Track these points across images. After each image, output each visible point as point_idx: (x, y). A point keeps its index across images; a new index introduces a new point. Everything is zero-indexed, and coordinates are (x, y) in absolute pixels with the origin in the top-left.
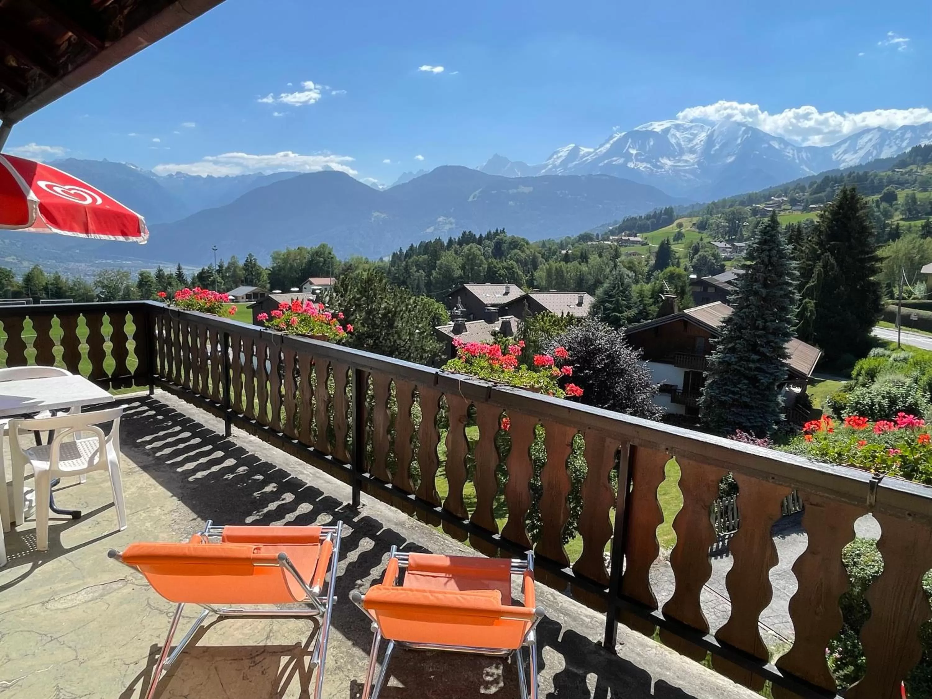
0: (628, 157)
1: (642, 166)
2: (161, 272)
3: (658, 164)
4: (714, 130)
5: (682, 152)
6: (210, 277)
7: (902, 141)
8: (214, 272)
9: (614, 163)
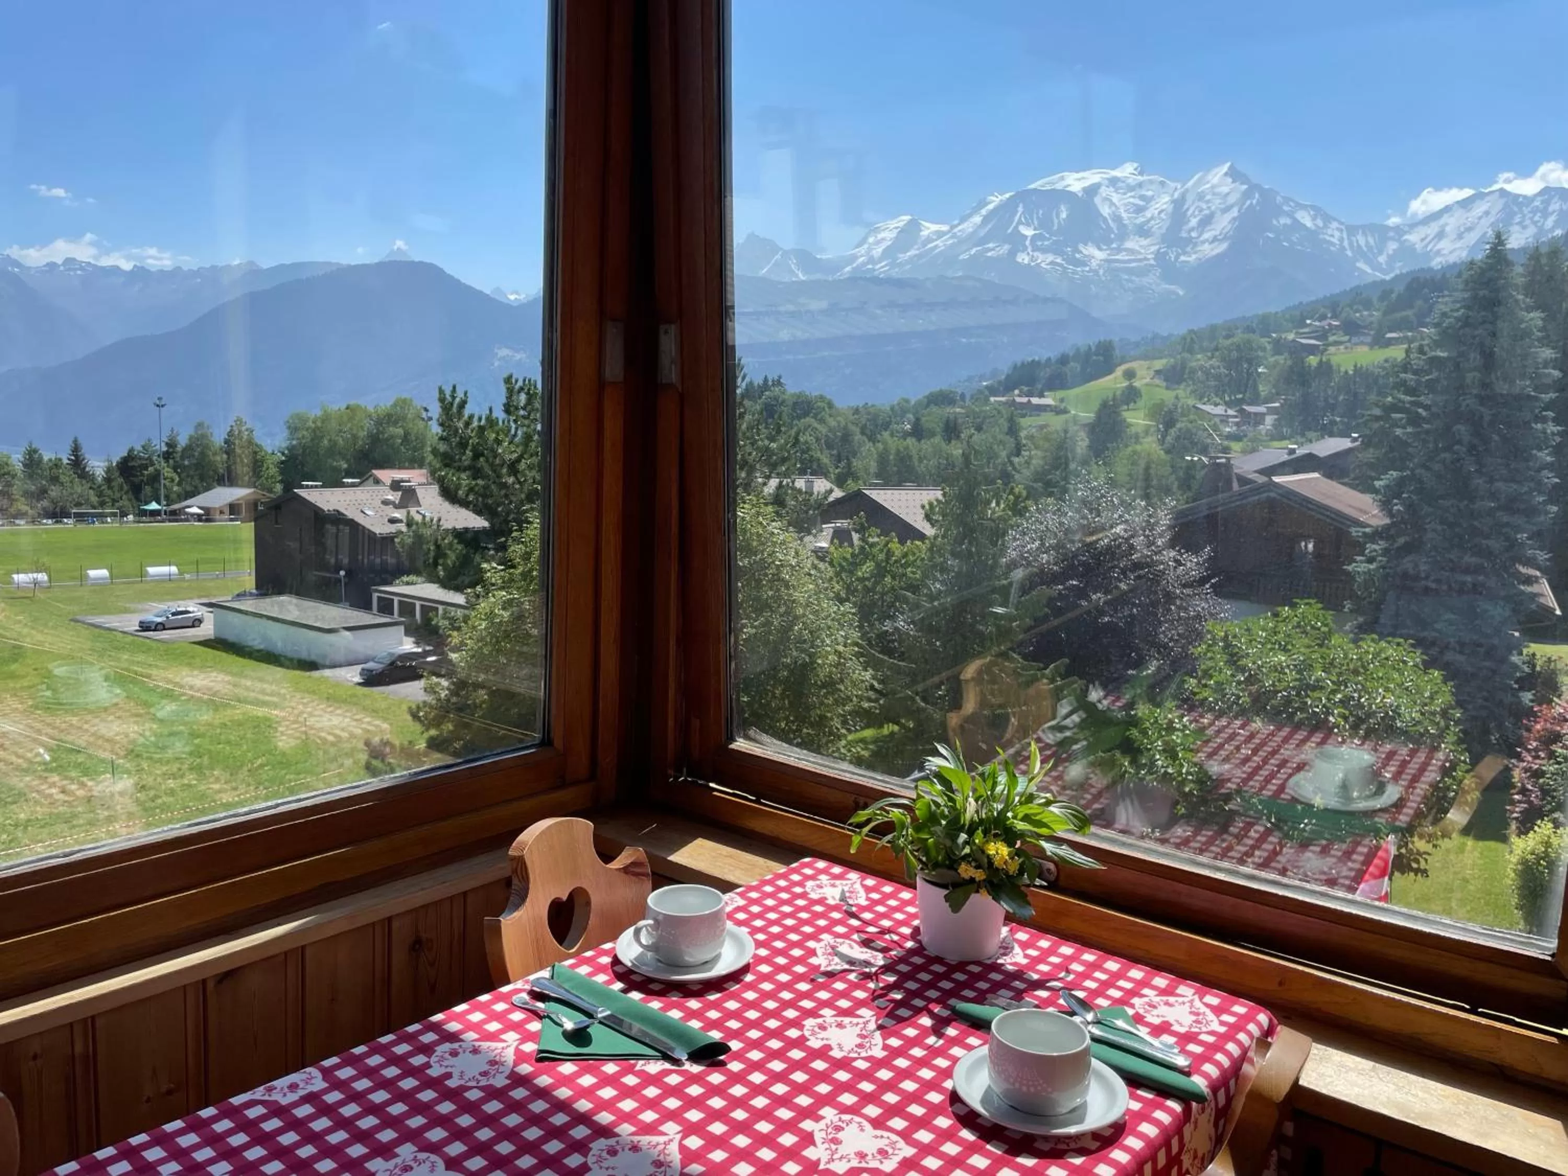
0: (1017, 242)
1: (1045, 260)
2: (36, 456)
3: (1077, 256)
4: (1187, 190)
5: (1123, 235)
6: (146, 467)
7: (1545, 214)
8: (155, 458)
9: (989, 254)
